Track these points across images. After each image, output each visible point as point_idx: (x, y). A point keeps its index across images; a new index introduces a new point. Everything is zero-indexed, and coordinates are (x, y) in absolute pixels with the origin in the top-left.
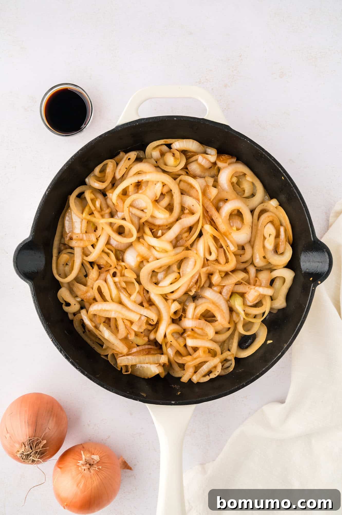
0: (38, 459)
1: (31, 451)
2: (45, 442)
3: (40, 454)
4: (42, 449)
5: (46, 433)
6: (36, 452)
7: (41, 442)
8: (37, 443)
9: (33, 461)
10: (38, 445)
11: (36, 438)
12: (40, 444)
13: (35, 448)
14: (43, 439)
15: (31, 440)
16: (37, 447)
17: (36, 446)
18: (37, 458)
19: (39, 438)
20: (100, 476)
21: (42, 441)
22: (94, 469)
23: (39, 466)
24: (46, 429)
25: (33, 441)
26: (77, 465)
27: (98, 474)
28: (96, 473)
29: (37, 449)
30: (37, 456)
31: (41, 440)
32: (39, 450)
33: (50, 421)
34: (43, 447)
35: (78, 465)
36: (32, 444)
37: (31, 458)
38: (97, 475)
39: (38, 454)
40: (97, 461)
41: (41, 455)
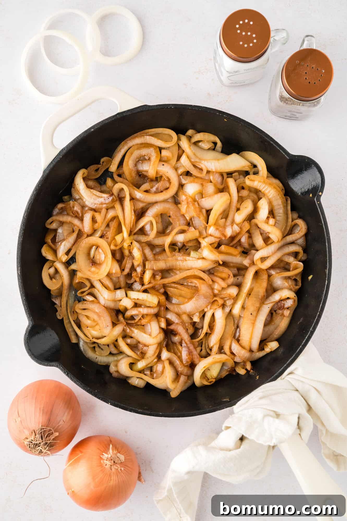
0: (47, 450)
1: (41, 441)
2: (57, 434)
3: (49, 446)
4: (52, 441)
5: (59, 426)
6: (46, 443)
7: (53, 433)
8: (49, 434)
9: (41, 452)
10: (49, 437)
11: (49, 428)
12: (51, 436)
13: (46, 439)
14: (56, 431)
15: (43, 429)
16: (48, 438)
17: (46, 437)
19: (51, 429)
20: (119, 478)
21: (55, 432)
22: (116, 468)
23: (46, 458)
24: (60, 421)
25: (45, 431)
26: (100, 457)
27: (118, 474)
28: (116, 473)
29: (48, 441)
30: (46, 448)
31: (53, 432)
32: (49, 442)
33: (66, 414)
34: (53, 439)
35: (102, 457)
36: (44, 434)
37: (40, 448)
38: (116, 474)
39: (47, 446)
40: (121, 461)
41: (50, 448)
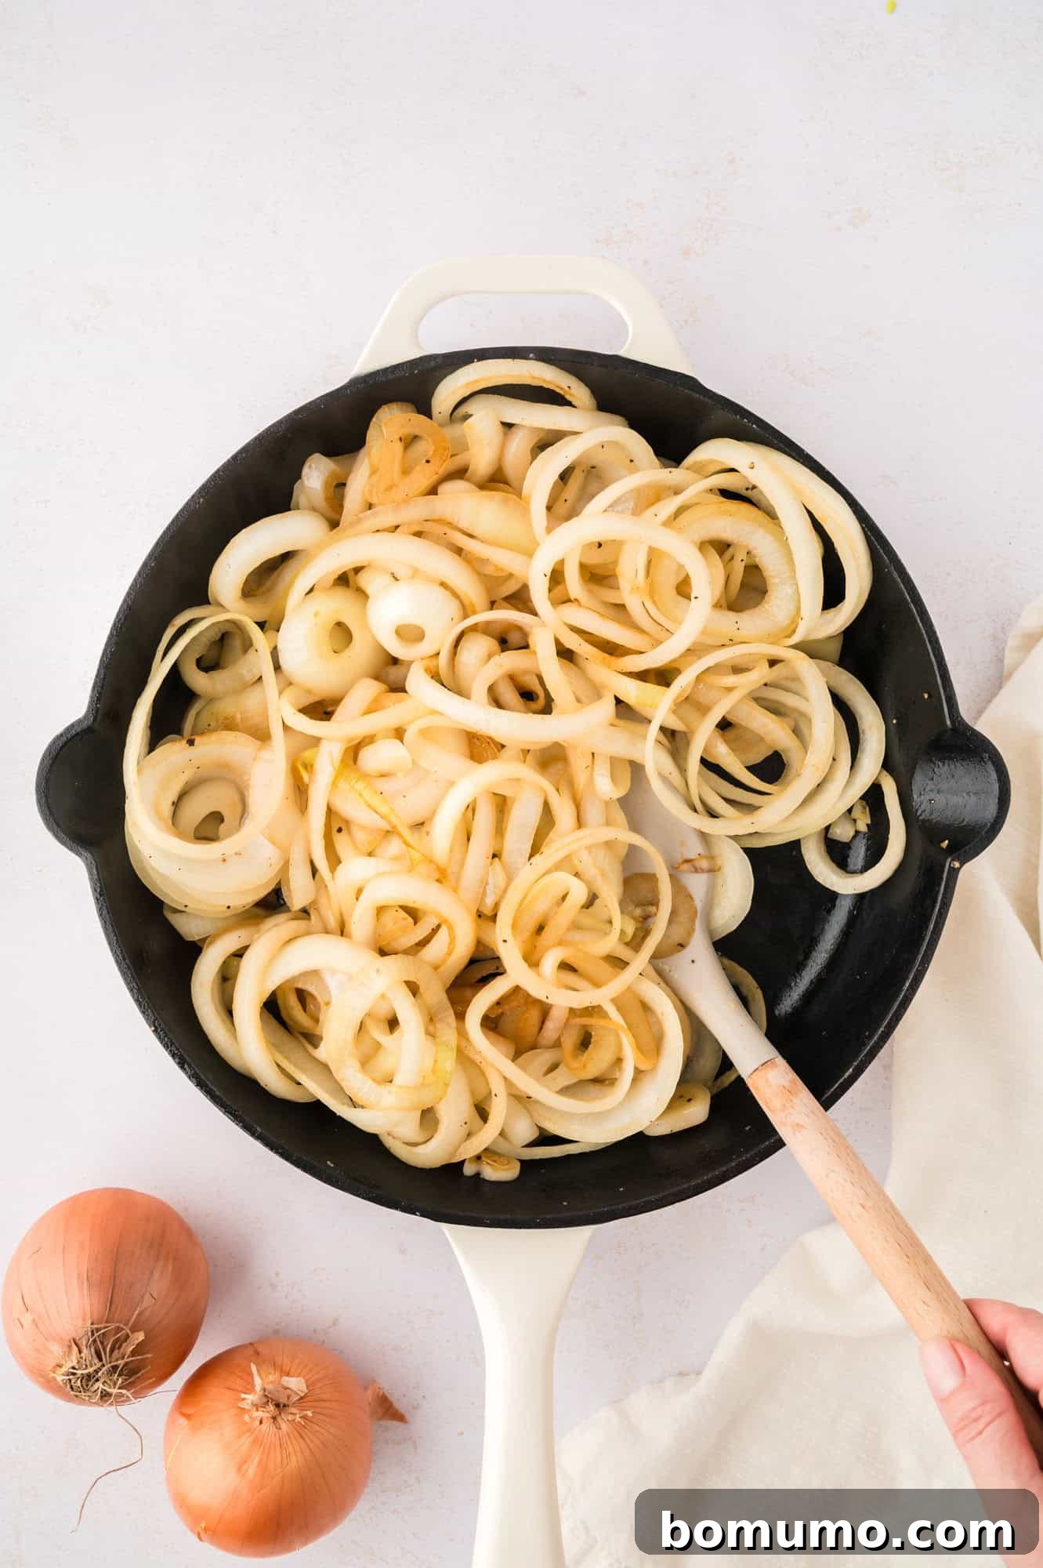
0: (120, 1388)
1: (99, 1365)
2: (140, 1336)
3: (125, 1372)
4: (131, 1359)
5: (145, 1310)
6: (112, 1367)
7: (127, 1337)
8: (117, 1341)
9: (105, 1396)
10: (119, 1348)
11: (112, 1326)
12: (124, 1344)
13: (110, 1356)
14: (134, 1330)
15: (98, 1330)
16: (116, 1351)
17: (112, 1351)
18: (117, 1387)
19: (122, 1326)
20: (307, 1440)
21: (132, 1333)
22: (290, 1417)
23: (124, 1409)
24: (143, 1297)
25: (103, 1333)
26: (239, 1407)
27: (302, 1433)
28: (295, 1432)
29: (117, 1360)
30: (118, 1379)
32: (121, 1363)
33: (156, 1275)
34: (134, 1353)
35: (242, 1406)
36: (102, 1343)
37: (99, 1385)
38: (298, 1436)
39: (119, 1375)
40: (298, 1394)
41: (130, 1377)
